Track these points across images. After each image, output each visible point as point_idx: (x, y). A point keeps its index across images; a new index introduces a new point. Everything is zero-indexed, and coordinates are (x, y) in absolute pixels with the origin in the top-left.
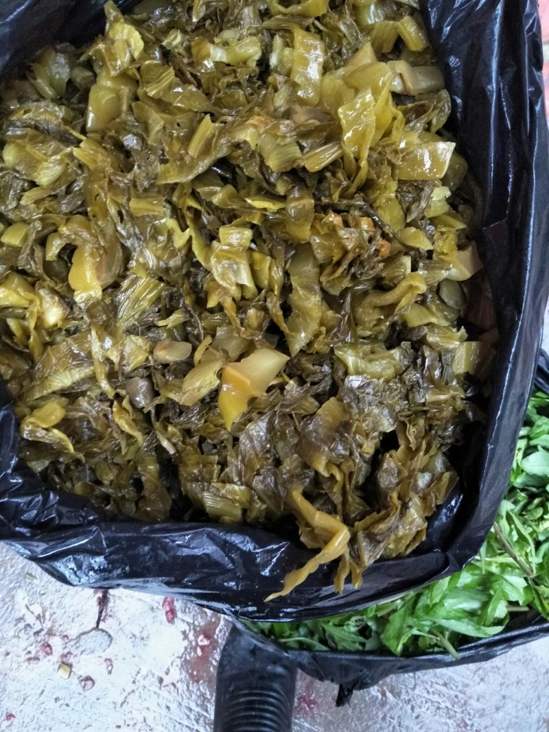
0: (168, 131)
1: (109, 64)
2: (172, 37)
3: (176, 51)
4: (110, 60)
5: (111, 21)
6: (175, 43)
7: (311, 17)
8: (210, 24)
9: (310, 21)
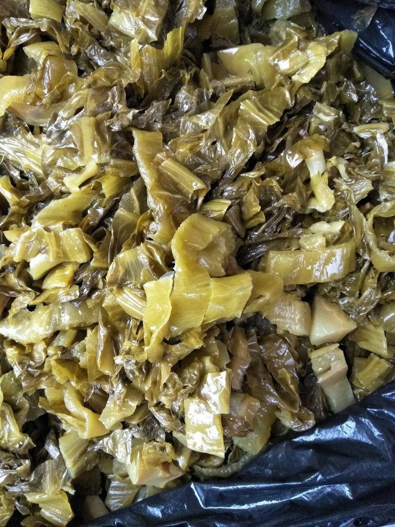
0: (204, 135)
1: (279, 52)
2: (327, 111)
3: (313, 120)
4: (283, 51)
5: (328, 40)
6: (321, 116)
7: (370, 257)
8: (355, 147)
9: (366, 257)
